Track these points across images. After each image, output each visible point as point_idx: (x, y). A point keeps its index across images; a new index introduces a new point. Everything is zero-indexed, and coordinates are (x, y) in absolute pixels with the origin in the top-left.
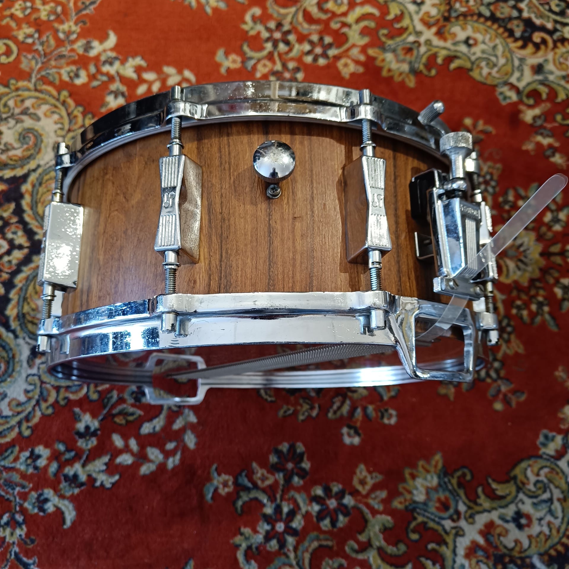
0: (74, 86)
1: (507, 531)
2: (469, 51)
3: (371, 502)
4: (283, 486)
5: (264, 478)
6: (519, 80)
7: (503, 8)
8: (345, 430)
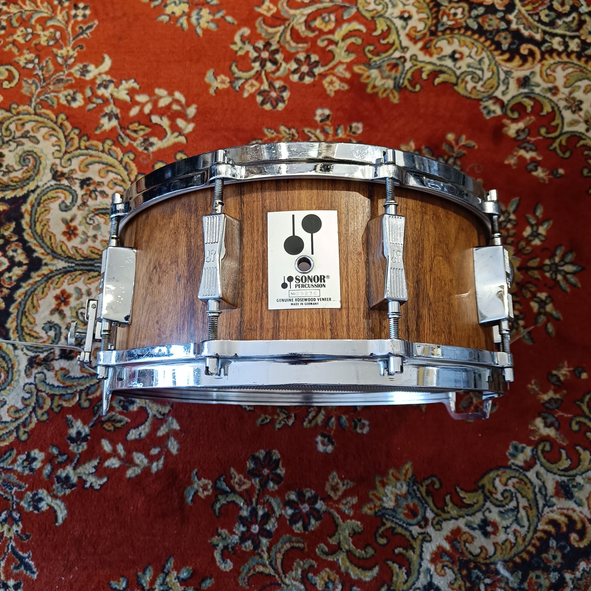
0: (71, 109)
1: (473, 538)
2: (455, 66)
3: (342, 507)
4: (259, 490)
5: (241, 484)
6: (504, 93)
7: (491, 20)
8: (319, 439)
